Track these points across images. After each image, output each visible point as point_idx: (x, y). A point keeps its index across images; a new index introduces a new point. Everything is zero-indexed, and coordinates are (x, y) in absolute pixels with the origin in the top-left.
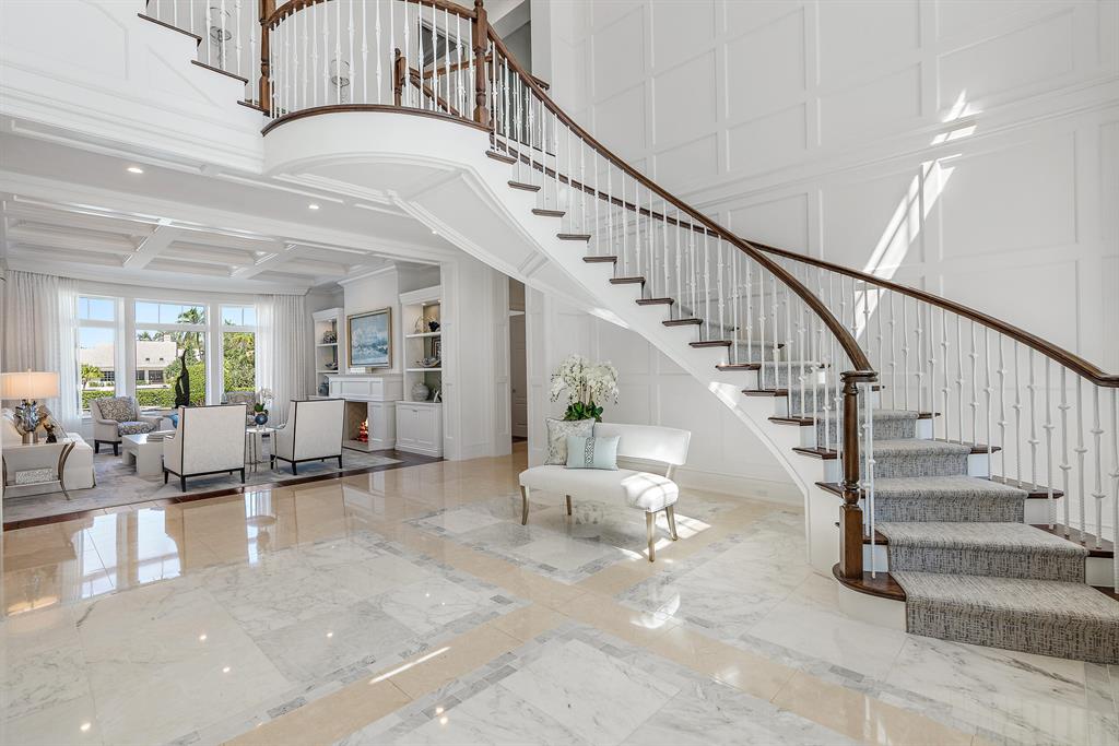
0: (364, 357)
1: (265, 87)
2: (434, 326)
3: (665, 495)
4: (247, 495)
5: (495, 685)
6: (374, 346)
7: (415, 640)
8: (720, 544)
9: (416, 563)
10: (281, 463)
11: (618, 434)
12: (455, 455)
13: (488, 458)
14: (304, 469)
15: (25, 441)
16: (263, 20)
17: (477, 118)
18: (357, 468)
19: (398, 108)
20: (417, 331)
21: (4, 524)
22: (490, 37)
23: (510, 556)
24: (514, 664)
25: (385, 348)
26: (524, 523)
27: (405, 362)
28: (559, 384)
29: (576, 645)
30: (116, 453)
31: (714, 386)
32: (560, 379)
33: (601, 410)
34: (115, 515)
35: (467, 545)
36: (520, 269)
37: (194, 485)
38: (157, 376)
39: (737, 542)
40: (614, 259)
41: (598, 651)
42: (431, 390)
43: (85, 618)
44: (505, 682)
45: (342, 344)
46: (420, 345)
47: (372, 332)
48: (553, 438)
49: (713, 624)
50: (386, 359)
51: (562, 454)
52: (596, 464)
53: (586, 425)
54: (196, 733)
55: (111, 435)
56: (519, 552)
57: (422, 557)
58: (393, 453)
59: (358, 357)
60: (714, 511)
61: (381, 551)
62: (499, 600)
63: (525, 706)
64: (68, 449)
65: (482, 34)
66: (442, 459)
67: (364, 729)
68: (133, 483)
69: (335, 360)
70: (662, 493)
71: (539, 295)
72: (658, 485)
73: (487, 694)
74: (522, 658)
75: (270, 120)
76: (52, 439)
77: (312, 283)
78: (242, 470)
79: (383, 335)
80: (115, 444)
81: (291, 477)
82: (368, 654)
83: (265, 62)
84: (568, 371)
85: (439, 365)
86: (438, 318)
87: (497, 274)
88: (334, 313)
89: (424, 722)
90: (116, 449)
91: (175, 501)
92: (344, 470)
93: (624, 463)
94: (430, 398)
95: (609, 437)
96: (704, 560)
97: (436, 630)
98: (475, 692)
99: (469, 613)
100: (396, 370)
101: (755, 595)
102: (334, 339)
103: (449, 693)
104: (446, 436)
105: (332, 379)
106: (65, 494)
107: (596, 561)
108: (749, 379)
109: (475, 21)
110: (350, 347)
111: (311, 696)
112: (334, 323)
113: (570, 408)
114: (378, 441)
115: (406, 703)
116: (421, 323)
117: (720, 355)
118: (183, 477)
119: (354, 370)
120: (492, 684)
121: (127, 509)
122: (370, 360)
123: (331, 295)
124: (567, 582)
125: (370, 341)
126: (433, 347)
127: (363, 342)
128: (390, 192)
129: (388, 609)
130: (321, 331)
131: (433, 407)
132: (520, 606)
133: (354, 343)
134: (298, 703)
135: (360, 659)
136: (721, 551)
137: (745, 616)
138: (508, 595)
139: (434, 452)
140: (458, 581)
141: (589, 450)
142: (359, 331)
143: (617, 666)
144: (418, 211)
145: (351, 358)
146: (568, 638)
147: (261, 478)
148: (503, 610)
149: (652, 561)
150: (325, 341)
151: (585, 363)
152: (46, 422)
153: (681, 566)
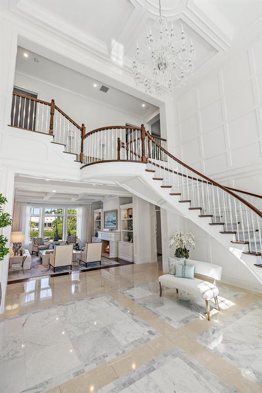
0: (109, 225)
1: (81, 155)
2: (131, 216)
3: (214, 293)
4: (72, 275)
5: (147, 376)
6: (112, 222)
7: (121, 348)
8: (238, 315)
9: (122, 311)
10: (82, 263)
11: (194, 265)
12: (138, 262)
13: (149, 263)
14: (89, 265)
15: (15, 255)
16: (82, 137)
17: (142, 160)
18: (105, 265)
19: (119, 160)
20: (125, 218)
21: (8, 282)
22: (146, 135)
23: (155, 311)
24: (155, 366)
25: (115, 223)
26: (161, 296)
27: (121, 228)
28: (173, 241)
29: (178, 360)
30: (37, 256)
31: (231, 249)
32: (173, 240)
33: (189, 251)
34: (35, 281)
35: (140, 304)
36: (158, 203)
37: (57, 271)
38: (50, 225)
39: (245, 314)
40: (190, 201)
41: (186, 364)
42: (130, 238)
43: (25, 323)
44: (151, 374)
45: (102, 220)
46: (126, 222)
47: (112, 217)
48: (171, 264)
49: (235, 358)
50: (115, 226)
51: (173, 271)
52: (186, 276)
53: (182, 260)
54: (51, 379)
55: (36, 251)
56: (159, 310)
57: (125, 309)
58: (117, 259)
59: (107, 225)
60: (235, 296)
61: (111, 304)
62: (150, 332)
63: (158, 388)
64: (25, 258)
65: (144, 135)
66: (133, 263)
67: (103, 388)
68: (42, 268)
69: (100, 225)
70: (212, 292)
71: (165, 210)
72: (212, 289)
73: (144, 379)
74: (158, 364)
75: (83, 165)
76: (21, 255)
77: (93, 201)
78: (71, 266)
79: (114, 218)
80: (37, 253)
81: (85, 268)
82: (105, 352)
83: (82, 148)
84: (176, 237)
85: (132, 229)
86: (132, 214)
87: (151, 204)
88: (100, 210)
89: (123, 389)
90: (37, 254)
91: (52, 276)
92: (101, 266)
93: (197, 276)
94: (129, 240)
95: (191, 266)
96: (231, 322)
97: (128, 344)
98: (141, 378)
99: (139, 338)
100: (118, 230)
101: (253, 345)
102: (100, 219)
103: (131, 377)
104: (135, 255)
105: (99, 232)
106: (23, 271)
107: (187, 318)
108: (245, 248)
109: (141, 131)
110: (105, 221)
111: (87, 369)
112: (100, 213)
113: (177, 250)
114: (112, 255)
115: (117, 378)
116: (127, 215)
117: (233, 237)
118: (54, 268)
119: (105, 230)
120: (147, 374)
121: (38, 278)
122: (110, 226)
123: (99, 205)
124: (176, 327)
125: (111, 220)
126: (130, 223)
127: (108, 220)
128: (116, 182)
129: (113, 332)
130: (96, 216)
131: (130, 244)
132: (158, 337)
133: (106, 221)
134: (82, 372)
135: (102, 354)
136: (238, 318)
137: (249, 356)
138: (154, 330)
139: (130, 260)
140: (137, 321)
141: (184, 271)
142: (107, 217)
143: (194, 374)
144: (124, 186)
145: (105, 225)
146: (174, 356)
147: (76, 268)
148: (152, 338)
149: (209, 320)
150: (97, 219)
151: (182, 233)
152: (20, 249)
153: (221, 325)
